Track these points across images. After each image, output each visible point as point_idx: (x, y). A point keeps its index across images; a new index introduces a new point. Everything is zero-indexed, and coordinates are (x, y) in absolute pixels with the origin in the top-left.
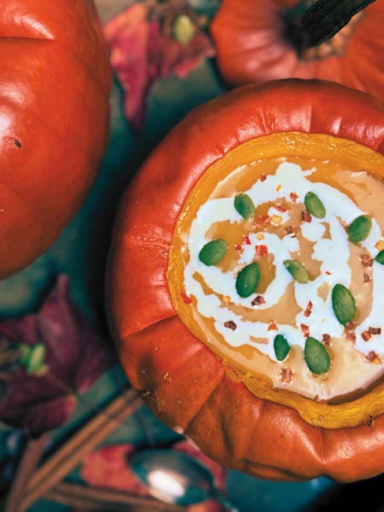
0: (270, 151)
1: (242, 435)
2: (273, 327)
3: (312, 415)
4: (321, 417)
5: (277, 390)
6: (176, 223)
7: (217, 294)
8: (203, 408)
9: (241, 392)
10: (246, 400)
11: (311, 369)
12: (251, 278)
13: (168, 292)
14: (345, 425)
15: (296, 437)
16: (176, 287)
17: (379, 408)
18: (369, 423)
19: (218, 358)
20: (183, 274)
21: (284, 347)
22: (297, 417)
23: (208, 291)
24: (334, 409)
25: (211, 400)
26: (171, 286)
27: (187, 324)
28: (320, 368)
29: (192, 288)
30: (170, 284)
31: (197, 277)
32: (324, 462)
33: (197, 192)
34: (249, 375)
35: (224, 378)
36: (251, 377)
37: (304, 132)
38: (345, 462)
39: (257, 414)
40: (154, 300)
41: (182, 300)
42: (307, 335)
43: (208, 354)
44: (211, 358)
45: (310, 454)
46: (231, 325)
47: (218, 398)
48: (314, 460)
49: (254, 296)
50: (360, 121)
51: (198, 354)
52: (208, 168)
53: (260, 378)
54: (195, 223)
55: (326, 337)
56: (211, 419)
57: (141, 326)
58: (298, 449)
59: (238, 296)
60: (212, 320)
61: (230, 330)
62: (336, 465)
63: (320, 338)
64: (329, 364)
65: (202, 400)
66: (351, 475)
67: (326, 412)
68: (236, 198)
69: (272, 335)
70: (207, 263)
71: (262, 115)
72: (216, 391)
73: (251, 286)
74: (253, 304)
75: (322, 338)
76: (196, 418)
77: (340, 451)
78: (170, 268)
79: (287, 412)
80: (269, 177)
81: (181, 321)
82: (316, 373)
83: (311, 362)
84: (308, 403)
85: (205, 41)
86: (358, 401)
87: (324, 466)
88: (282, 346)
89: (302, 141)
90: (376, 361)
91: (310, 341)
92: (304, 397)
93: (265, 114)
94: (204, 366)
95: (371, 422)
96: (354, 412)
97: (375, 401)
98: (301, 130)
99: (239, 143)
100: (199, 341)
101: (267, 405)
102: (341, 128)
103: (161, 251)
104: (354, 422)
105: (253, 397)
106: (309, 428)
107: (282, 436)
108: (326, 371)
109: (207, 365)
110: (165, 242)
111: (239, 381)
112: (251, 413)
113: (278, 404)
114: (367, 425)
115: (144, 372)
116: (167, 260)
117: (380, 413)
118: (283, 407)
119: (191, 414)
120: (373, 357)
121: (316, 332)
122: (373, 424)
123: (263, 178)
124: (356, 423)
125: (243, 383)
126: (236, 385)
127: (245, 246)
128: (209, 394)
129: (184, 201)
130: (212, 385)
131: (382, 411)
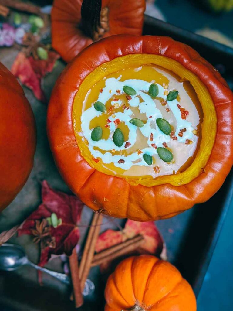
0: (98, 78)
2: (140, 152)
3: (177, 181)
4: (181, 180)
5: (156, 179)
6: (73, 130)
7: (108, 151)
8: (128, 205)
9: (141, 189)
10: (145, 192)
11: (165, 161)
12: (119, 137)
13: (86, 162)
14: (193, 178)
16: (88, 158)
17: (203, 162)
19: (123, 179)
22: (171, 186)
23: (103, 152)
24: (185, 174)
25: (130, 199)
26: (86, 159)
27: (102, 171)
28: (169, 159)
29: (96, 154)
31: (96, 148)
32: (193, 199)
33: (75, 111)
34: (140, 179)
36: (142, 179)
37: (108, 62)
38: (201, 194)
39: (153, 195)
41: (94, 162)
42: (156, 148)
43: (118, 180)
44: (120, 181)
45: (185, 199)
46: (122, 161)
47: (133, 197)
48: (188, 201)
49: (124, 144)
51: (114, 182)
52: (74, 98)
55: (165, 144)
56: (134, 207)
57: (83, 183)
59: (118, 147)
60: (112, 163)
61: (122, 164)
62: (199, 198)
63: (162, 146)
64: (172, 155)
65: (126, 201)
67: (182, 177)
68: (94, 105)
69: (141, 156)
70: (97, 140)
71: (85, 63)
72: (130, 194)
73: (121, 140)
74: (126, 147)
75: (163, 145)
77: (197, 191)
78: (81, 151)
79: (166, 187)
80: (104, 89)
81: (99, 172)
83: (164, 158)
84: (172, 177)
85: (53, 54)
86: (193, 165)
88: (148, 158)
89: (109, 66)
90: (190, 143)
91: (158, 149)
93: (87, 63)
95: (204, 170)
96: (194, 170)
97: (200, 160)
98: (106, 62)
99: (82, 81)
100: (110, 176)
101: (155, 189)
102: (122, 52)
103: (73, 146)
104: (196, 175)
105: (147, 188)
106: (178, 188)
107: (169, 198)
108: (172, 159)
109: (120, 185)
110: (73, 141)
111: (138, 184)
112: (150, 195)
113: (160, 185)
114: (203, 173)
115: (95, 202)
116: (78, 148)
117: (205, 164)
118: (163, 185)
119: (125, 209)
120: (188, 142)
121: (159, 144)
122: (205, 171)
123: (101, 91)
124: (198, 175)
125: (139, 184)
126: (137, 187)
127: (109, 124)
128: (127, 197)
129: (72, 119)
130: (127, 192)
131: (206, 163)
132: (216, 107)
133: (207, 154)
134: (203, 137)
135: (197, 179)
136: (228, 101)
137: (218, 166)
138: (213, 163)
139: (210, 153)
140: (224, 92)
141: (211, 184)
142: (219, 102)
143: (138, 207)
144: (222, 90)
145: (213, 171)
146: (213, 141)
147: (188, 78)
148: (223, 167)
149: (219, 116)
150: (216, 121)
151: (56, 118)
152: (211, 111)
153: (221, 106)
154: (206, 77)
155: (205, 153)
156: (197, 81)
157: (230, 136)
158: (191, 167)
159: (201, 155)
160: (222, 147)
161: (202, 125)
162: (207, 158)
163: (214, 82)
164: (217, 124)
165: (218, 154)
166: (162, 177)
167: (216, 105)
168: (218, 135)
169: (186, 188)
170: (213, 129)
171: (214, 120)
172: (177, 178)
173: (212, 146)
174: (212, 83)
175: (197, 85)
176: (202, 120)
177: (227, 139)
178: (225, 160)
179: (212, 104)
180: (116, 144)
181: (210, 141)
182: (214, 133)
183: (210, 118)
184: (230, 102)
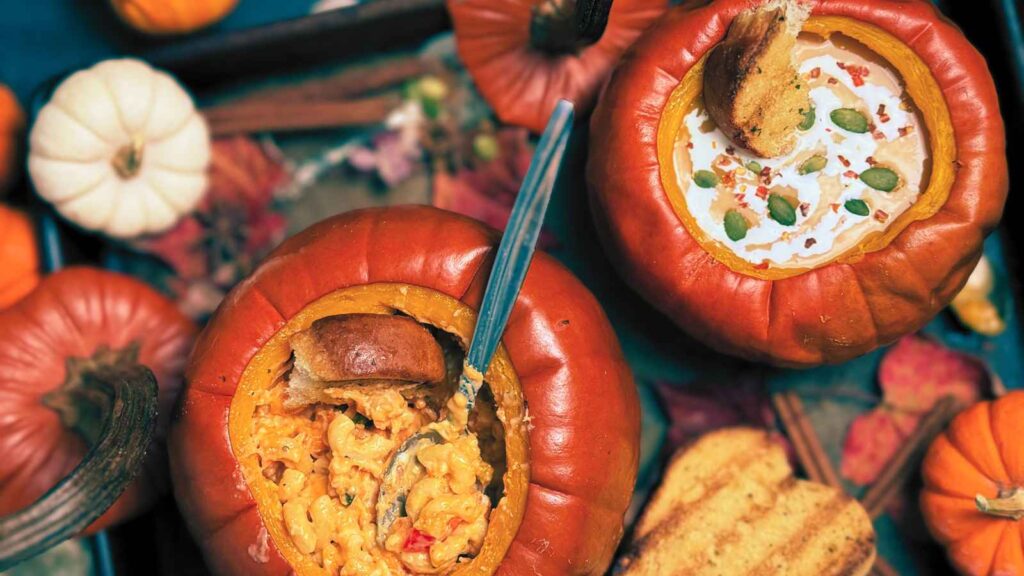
0: (674, 124)
1: (911, 280)
2: (835, 207)
3: (926, 210)
4: (931, 204)
5: (888, 230)
6: (692, 237)
7: (776, 242)
8: (868, 303)
9: (874, 260)
10: (883, 259)
11: (888, 190)
12: (781, 207)
13: (748, 277)
14: (949, 188)
15: (938, 233)
16: (747, 270)
17: (950, 152)
18: (959, 166)
19: (834, 264)
20: (738, 258)
21: (857, 204)
22: (921, 224)
23: (768, 246)
24: (931, 190)
25: (865, 290)
26: (745, 272)
27: (786, 276)
28: (891, 182)
29: (756, 258)
30: (742, 272)
31: (750, 248)
32: (972, 220)
33: (676, 204)
34: (861, 247)
35: (855, 268)
36: (864, 246)
37: (676, 86)
38: (980, 203)
39: (901, 256)
40: (749, 296)
41: (762, 271)
42: (856, 176)
43: (825, 271)
44: (830, 269)
45: (960, 229)
46: (810, 242)
47: (869, 283)
48: (965, 228)
49: (798, 211)
50: (696, 36)
51: (820, 279)
52: (661, 184)
53: (867, 241)
54: (701, 223)
55: (870, 160)
56: (882, 300)
57: (765, 319)
58: (948, 237)
59: (791, 227)
60: (796, 256)
61: (814, 245)
62: (979, 212)
63: (867, 166)
64: (893, 172)
65: (861, 298)
66: (997, 208)
67: (929, 198)
68: (695, 180)
69: (842, 210)
70: (743, 236)
71: (642, 114)
72: (860, 281)
73: (789, 210)
74: (804, 215)
75: (868, 164)
76: (872, 314)
77: (969, 203)
78: (728, 265)
79: (912, 229)
80: (692, 141)
81: (782, 281)
82: (894, 187)
83: (882, 186)
84: (914, 209)
86: (935, 167)
87: (975, 223)
88: (857, 207)
89: (681, 93)
90: (908, 130)
91: (863, 177)
92: (907, 210)
93: (643, 111)
94: (833, 280)
95: (958, 164)
96: (943, 174)
97: (942, 151)
98: (673, 88)
99: (655, 145)
100: (808, 273)
101: (898, 243)
102: (692, 54)
103: (710, 264)
104: (951, 179)
105: (884, 251)
106: (935, 219)
107: (931, 244)
108: (897, 178)
109: (835, 277)
110: (703, 257)
111: (863, 256)
112: (897, 260)
113: (901, 233)
114: (960, 169)
115: (805, 340)
116: (720, 263)
117: (954, 152)
118: (906, 230)
119: (867, 316)
120: (903, 131)
121: (859, 166)
122: (960, 163)
123: (690, 145)
124: (953, 177)
125: (866, 254)
126: (865, 260)
127: (745, 200)
128: (859, 290)
129: (678, 219)
130: (853, 281)
131: (954, 150)
132: (912, 48)
133: (948, 134)
134: (923, 110)
135: (956, 187)
136: (926, 25)
137: (979, 142)
138: (967, 143)
139: (951, 130)
140: (912, 14)
141: (985, 177)
142: (913, 36)
143: (889, 296)
144: (906, 14)
145: (976, 154)
146: (944, 107)
147: (835, 28)
148: (988, 139)
149: (927, 60)
150: (927, 70)
151: (651, 235)
152: (908, 58)
153: (918, 41)
154: (866, 9)
155: (944, 134)
156: (852, 24)
157: (965, 80)
158: (934, 173)
159: (939, 142)
160: (965, 106)
161: (908, 91)
162: (951, 142)
163: (883, 8)
164: (932, 74)
165: (965, 124)
166: (896, 221)
167: (910, 43)
168: (945, 91)
169: (949, 211)
170: (930, 86)
171: (922, 70)
172: (924, 206)
173: (947, 115)
174: (881, 13)
175: (856, 30)
176: (902, 83)
177: (963, 89)
178: (985, 124)
179: (903, 46)
180: (784, 224)
181: (938, 109)
182: (936, 92)
183: (915, 71)
184: (930, 24)
